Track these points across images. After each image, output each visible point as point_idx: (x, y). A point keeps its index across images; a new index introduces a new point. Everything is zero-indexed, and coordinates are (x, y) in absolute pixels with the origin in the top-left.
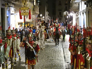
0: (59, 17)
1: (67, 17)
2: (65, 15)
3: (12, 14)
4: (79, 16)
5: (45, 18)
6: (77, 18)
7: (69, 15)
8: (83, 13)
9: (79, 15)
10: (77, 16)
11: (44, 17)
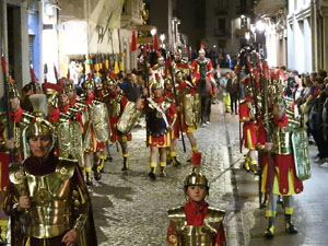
0: (216, 36)
1: (247, 36)
2: (237, 30)
3: (46, 27)
4: (288, 32)
5: (166, 41)
6: (281, 41)
7: (253, 29)
8: (301, 22)
9: (286, 27)
10: (280, 31)
11: (162, 37)
